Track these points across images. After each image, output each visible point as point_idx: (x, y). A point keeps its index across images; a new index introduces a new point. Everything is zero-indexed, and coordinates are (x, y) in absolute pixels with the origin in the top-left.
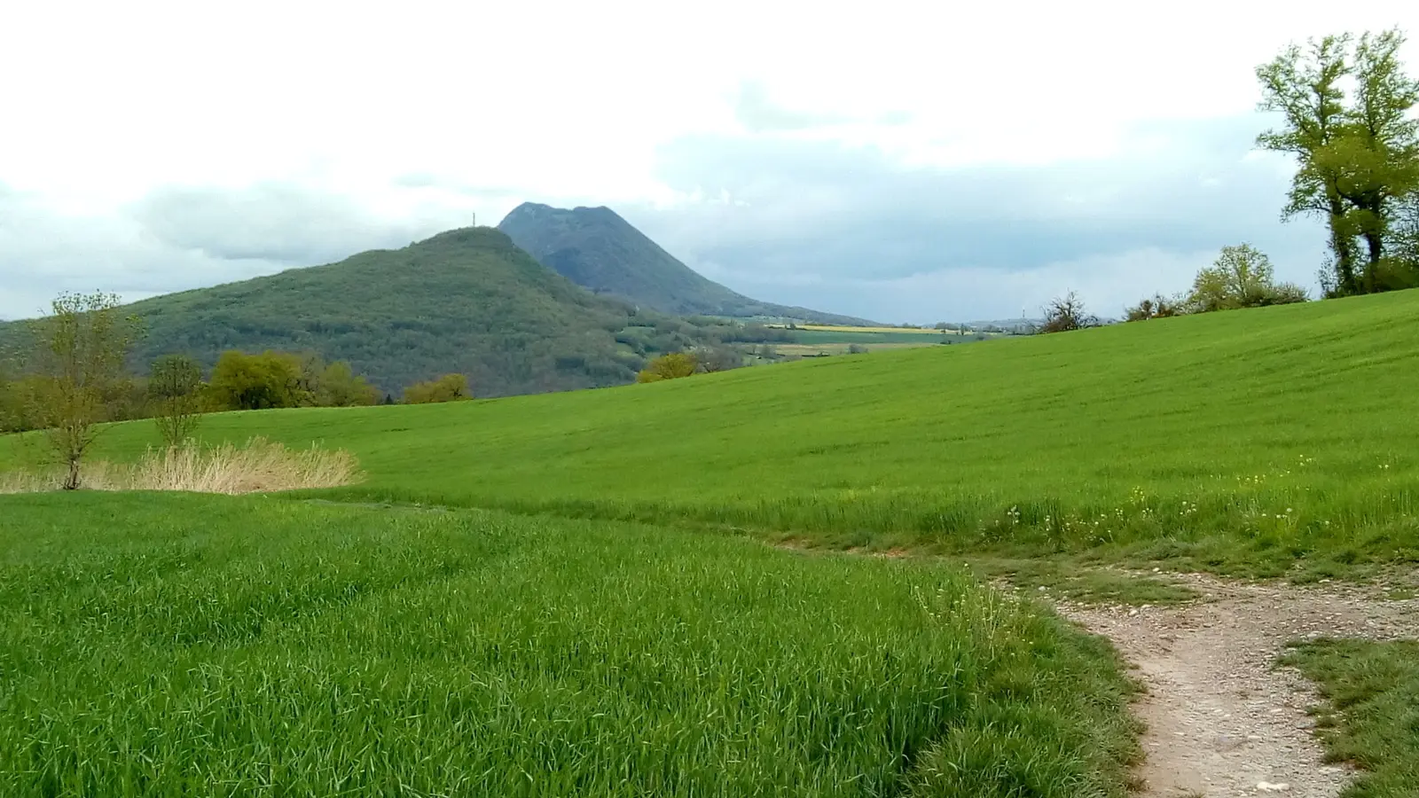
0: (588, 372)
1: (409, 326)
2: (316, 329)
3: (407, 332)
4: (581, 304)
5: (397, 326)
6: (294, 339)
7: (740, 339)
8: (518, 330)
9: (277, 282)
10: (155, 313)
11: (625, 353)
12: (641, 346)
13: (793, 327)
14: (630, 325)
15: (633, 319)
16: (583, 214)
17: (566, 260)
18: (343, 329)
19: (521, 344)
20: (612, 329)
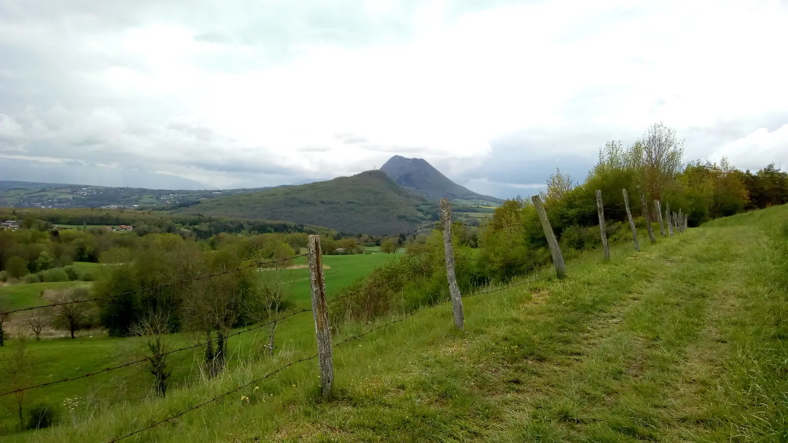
0: (407, 220)
1: (351, 203)
2: (323, 203)
3: (351, 205)
4: (408, 197)
5: (349, 203)
6: (316, 205)
7: (460, 210)
8: (386, 205)
9: (311, 186)
10: (274, 195)
11: (420, 214)
12: (425, 212)
13: (478, 207)
14: (423, 204)
15: (424, 203)
16: (415, 161)
17: (407, 178)
18: (331, 203)
19: (387, 210)
20: (416, 206)
